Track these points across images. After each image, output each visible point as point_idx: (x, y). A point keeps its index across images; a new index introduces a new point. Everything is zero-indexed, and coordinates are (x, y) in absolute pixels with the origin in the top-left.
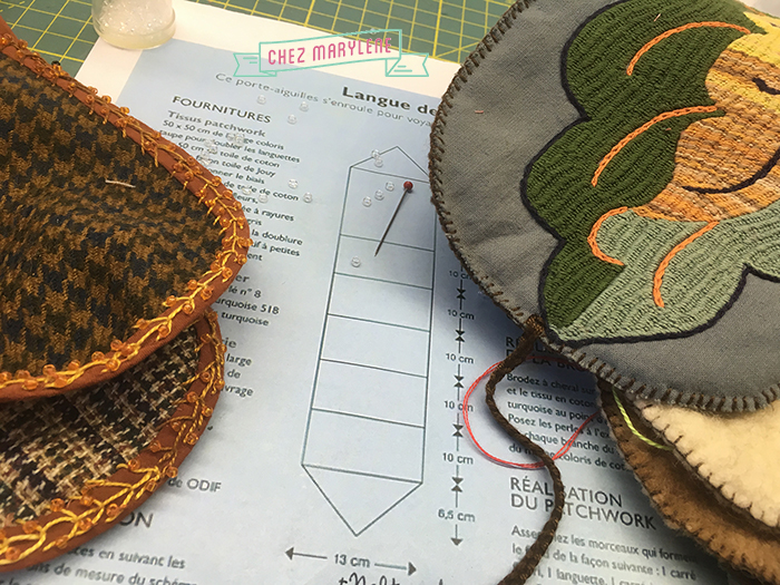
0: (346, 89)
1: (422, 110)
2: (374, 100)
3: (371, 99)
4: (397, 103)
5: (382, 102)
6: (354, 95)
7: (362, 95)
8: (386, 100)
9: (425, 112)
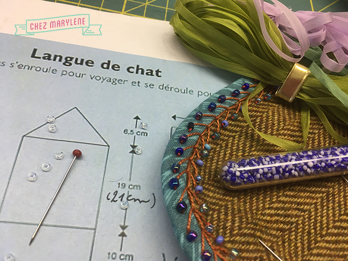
0: (35, 50)
1: (105, 66)
2: (60, 60)
3: (58, 58)
4: (82, 60)
5: (68, 62)
6: (42, 56)
7: (50, 56)
8: (72, 59)
9: (108, 68)
